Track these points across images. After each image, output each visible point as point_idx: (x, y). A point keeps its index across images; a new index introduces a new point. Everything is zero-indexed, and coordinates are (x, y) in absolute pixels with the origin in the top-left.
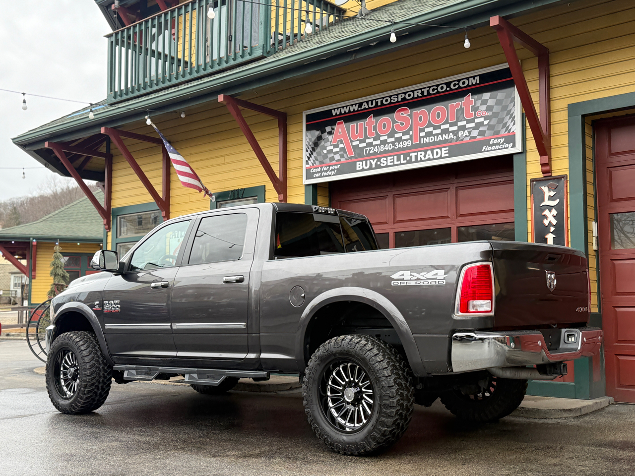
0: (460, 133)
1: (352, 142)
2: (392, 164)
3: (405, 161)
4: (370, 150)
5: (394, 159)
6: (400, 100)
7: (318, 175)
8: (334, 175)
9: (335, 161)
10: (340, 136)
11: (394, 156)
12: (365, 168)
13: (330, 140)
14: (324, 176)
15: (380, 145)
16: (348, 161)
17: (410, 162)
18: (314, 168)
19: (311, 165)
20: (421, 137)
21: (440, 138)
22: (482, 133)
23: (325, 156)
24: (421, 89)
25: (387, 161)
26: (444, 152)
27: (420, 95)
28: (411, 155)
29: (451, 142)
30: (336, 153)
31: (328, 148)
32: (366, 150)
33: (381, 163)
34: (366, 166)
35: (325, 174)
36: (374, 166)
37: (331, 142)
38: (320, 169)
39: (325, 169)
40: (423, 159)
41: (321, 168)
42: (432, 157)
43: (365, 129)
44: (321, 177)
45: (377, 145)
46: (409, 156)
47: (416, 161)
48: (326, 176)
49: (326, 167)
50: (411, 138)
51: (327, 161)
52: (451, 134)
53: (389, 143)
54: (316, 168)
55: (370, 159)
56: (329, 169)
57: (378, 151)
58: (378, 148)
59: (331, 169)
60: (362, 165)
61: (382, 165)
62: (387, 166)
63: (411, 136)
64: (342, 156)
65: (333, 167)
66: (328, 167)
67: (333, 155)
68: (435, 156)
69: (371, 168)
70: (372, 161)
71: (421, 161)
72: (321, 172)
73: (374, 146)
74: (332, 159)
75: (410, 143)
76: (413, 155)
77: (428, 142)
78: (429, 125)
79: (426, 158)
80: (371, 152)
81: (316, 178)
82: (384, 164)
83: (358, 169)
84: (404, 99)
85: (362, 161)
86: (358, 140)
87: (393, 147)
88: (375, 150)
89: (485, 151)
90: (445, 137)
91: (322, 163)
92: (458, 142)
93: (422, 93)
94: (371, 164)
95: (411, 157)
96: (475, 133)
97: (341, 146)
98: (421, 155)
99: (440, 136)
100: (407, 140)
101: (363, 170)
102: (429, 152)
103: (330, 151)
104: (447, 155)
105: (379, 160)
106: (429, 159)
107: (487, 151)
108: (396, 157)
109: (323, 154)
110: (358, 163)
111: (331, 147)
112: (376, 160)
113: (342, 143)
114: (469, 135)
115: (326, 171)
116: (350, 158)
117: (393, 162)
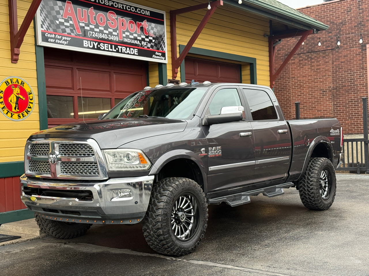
0: (143, 42)
1: (79, 22)
2: (108, 49)
3: (115, 51)
4: (93, 34)
5: (108, 46)
6: (110, 5)
7: (52, 40)
8: (66, 45)
9: (66, 34)
10: (69, 14)
11: (108, 44)
12: (90, 46)
13: (62, 14)
14: (57, 43)
15: (99, 32)
16: (76, 37)
17: (118, 52)
18: (49, 34)
19: (46, 30)
20: (124, 37)
21: (133, 42)
22: (152, 46)
23: (58, 26)
24: (122, 4)
25: (104, 46)
26: (136, 51)
27: (122, 8)
28: (119, 47)
29: (138, 46)
30: (67, 27)
31: (61, 20)
32: (90, 33)
33: (100, 46)
34: (91, 45)
35: (59, 41)
36: (96, 47)
37: (62, 16)
38: (53, 36)
39: (59, 37)
40: (125, 52)
41: (55, 35)
42: (130, 53)
43: (88, 16)
44: (55, 43)
45: (98, 32)
46: (117, 48)
47: (121, 53)
48: (59, 44)
49: (60, 36)
50: (118, 35)
51: (60, 31)
52: (138, 41)
53: (105, 34)
54: (51, 34)
55: (93, 41)
56: (62, 38)
57: (98, 37)
58: (98, 35)
59: (63, 38)
60: (88, 44)
61: (101, 48)
62: (104, 50)
63: (118, 34)
64: (71, 30)
65: (66, 38)
66: (61, 37)
67: (64, 27)
68: (132, 53)
69: (93, 48)
70: (94, 43)
71: (124, 53)
72: (55, 38)
73: (96, 32)
74: (64, 31)
75: (118, 39)
76: (120, 47)
77: (127, 42)
78: (127, 31)
79: (127, 53)
80: (93, 36)
81: (50, 42)
82: (102, 48)
83: (85, 46)
84: (112, 6)
85: (88, 41)
86: (83, 23)
87: (108, 37)
88: (96, 35)
89: (154, 58)
90: (136, 42)
91: (55, 31)
92: (142, 48)
93: (123, 7)
94: (94, 45)
95: (118, 49)
96: (149, 45)
97: (71, 22)
98: (124, 49)
99: (133, 40)
100: (116, 36)
101: (88, 48)
102: (128, 49)
103: (62, 24)
104: (137, 54)
105: (99, 44)
106: (128, 54)
107: (155, 58)
108: (109, 45)
109: (56, 24)
110: (84, 41)
111: (63, 21)
112: (97, 43)
113: (71, 20)
114: (147, 46)
115: (60, 40)
116: (79, 35)
117: (108, 48)
